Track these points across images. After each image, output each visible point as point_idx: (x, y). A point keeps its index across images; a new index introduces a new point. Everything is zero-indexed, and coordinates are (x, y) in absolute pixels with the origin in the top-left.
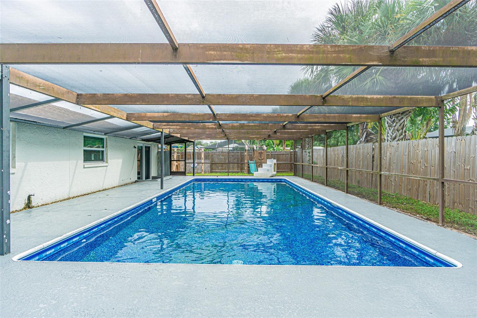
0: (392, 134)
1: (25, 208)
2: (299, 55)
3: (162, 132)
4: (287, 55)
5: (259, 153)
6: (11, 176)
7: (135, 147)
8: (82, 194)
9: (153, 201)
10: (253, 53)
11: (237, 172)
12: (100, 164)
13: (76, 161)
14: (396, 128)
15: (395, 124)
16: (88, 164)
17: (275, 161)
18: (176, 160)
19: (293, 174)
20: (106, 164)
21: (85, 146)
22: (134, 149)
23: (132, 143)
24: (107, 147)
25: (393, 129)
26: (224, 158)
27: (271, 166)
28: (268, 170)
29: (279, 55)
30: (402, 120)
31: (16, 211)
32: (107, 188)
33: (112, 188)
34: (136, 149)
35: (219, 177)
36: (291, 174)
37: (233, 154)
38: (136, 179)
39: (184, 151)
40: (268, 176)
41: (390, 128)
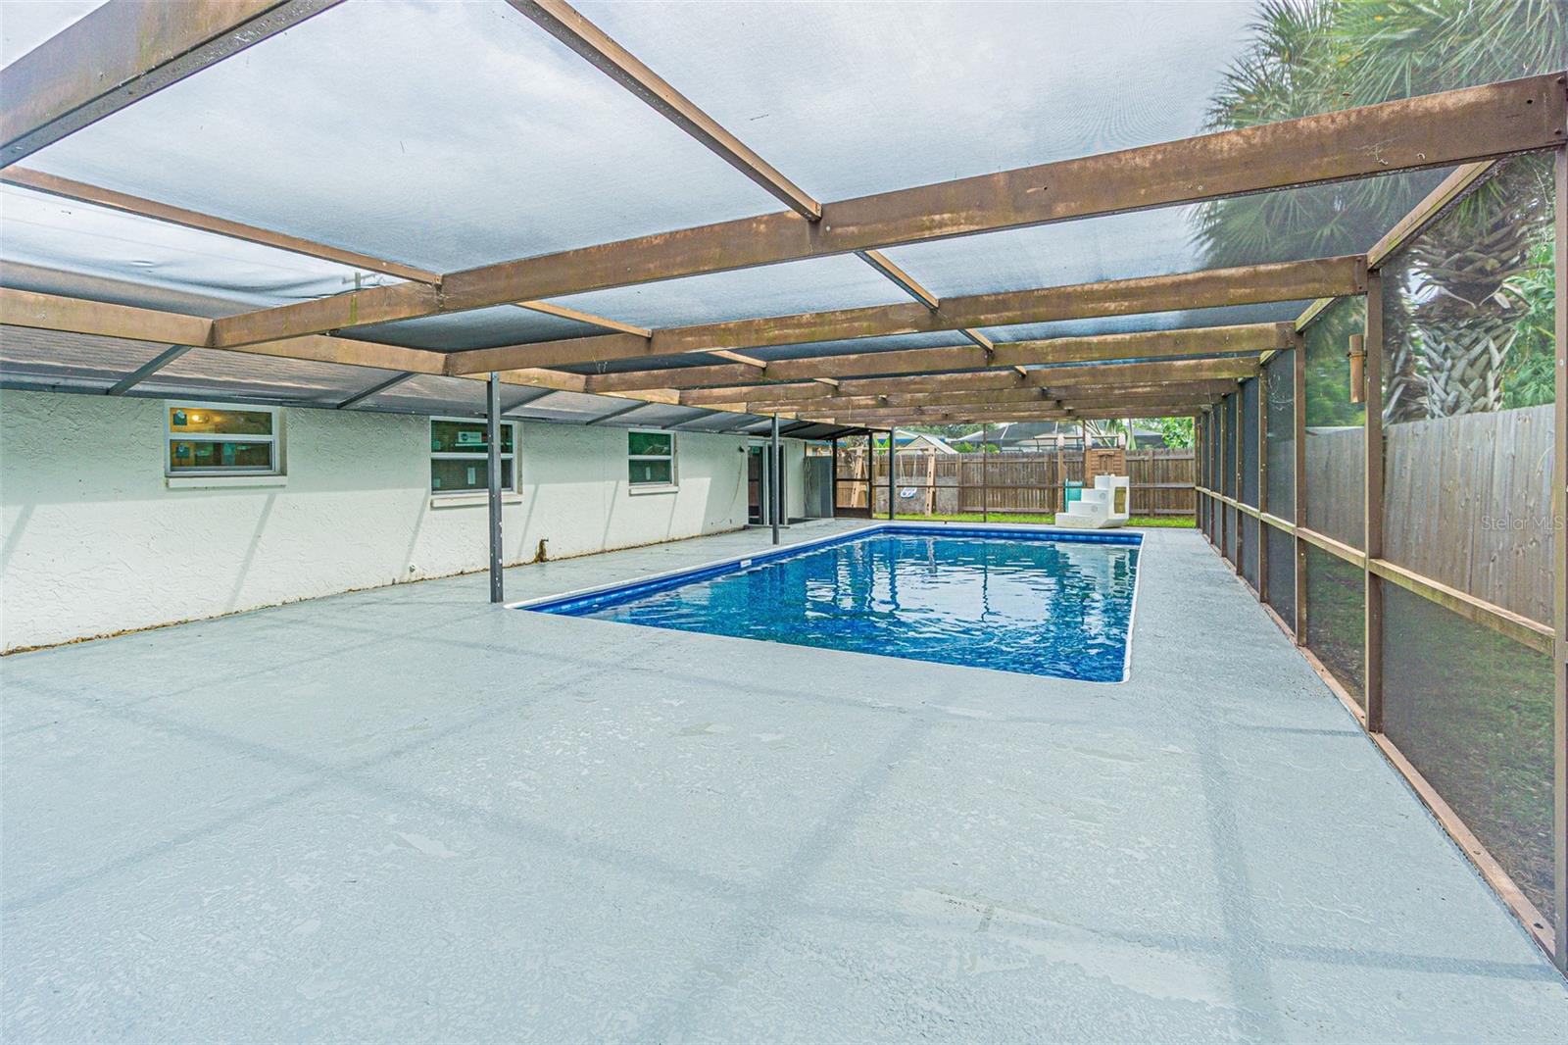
0: (1444, 395)
1: (536, 561)
2: (797, 331)
3: (774, 419)
4: (781, 332)
5: (1101, 456)
6: (503, 507)
7: (741, 450)
8: (628, 546)
9: (742, 566)
10: (737, 335)
11: (1040, 513)
12: (662, 487)
13: (615, 482)
14: (1456, 374)
15: (1449, 363)
16: (638, 488)
17: (1123, 481)
18: (859, 477)
19: (1195, 524)
20: (675, 489)
21: (632, 452)
22: (739, 454)
23: (732, 441)
24: (676, 451)
25: (1443, 376)
26: (998, 470)
27: (1103, 495)
28: (1094, 508)
29: (771, 334)
30: (1478, 349)
31: (524, 564)
32: (677, 538)
33: (688, 539)
34: (746, 456)
35: (950, 525)
36: (1186, 523)
37: (1025, 460)
38: (747, 523)
39: (888, 453)
40: (1094, 525)
41: (1437, 374)
